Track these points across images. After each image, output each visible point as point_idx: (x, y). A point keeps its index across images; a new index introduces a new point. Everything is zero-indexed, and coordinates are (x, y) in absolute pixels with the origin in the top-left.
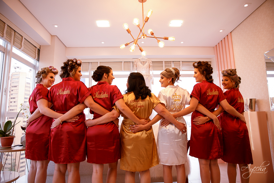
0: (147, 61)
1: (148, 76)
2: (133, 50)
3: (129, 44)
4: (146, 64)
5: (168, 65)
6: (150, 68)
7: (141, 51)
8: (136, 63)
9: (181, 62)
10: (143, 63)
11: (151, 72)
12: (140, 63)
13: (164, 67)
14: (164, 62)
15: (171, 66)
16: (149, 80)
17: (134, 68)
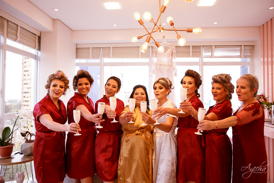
0: (170, 47)
1: (170, 66)
2: (145, 51)
3: (142, 37)
4: (168, 51)
5: (196, 50)
6: (173, 56)
10: (165, 49)
13: (191, 53)
14: (192, 47)
15: (200, 52)
16: (171, 71)
17: (154, 55)
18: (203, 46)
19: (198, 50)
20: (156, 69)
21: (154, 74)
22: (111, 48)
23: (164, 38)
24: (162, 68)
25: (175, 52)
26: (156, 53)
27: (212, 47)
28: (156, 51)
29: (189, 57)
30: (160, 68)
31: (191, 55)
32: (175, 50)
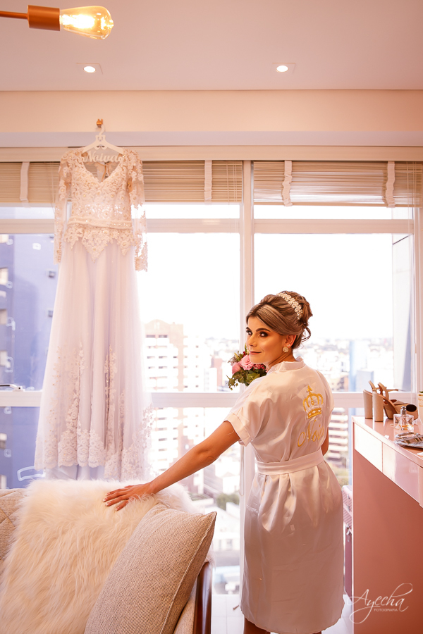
0: (121, 160)
1: (120, 231)
4: (113, 174)
5: (226, 176)
6: (133, 193)
8: (66, 170)
9: (288, 166)
12: (84, 170)
13: (208, 186)
14: (211, 163)
15: (239, 182)
16: (123, 251)
17: (60, 192)
18: (252, 162)
19: (234, 177)
20: (67, 242)
23: (99, 125)
24: (87, 240)
25: (141, 178)
26: (68, 184)
27: (283, 166)
28: (70, 175)
29: (201, 199)
30: (80, 239)
31: (208, 194)
32: (139, 171)
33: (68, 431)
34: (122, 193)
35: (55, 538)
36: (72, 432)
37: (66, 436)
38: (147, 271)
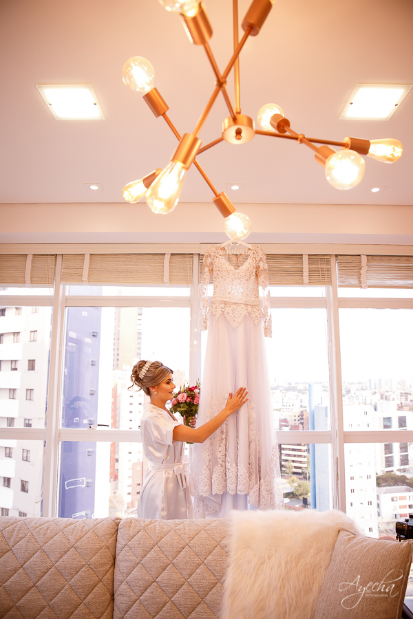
0: (251, 253)
1: (253, 306)
2: (169, 204)
4: (247, 263)
5: (319, 266)
7: (226, 211)
8: (209, 260)
9: (364, 259)
10: (237, 259)
11: (262, 293)
12: (223, 260)
13: (306, 273)
14: (307, 256)
15: (329, 271)
16: (256, 321)
17: (205, 276)
18: (336, 255)
19: (325, 267)
20: (212, 315)
21: (206, 328)
22: (87, 258)
24: (228, 313)
25: (266, 267)
26: (211, 271)
27: (360, 259)
28: (212, 264)
29: (300, 282)
30: (223, 312)
31: (306, 279)
32: (264, 261)
33: (220, 465)
34: (254, 277)
35: (263, 563)
36: (222, 466)
37: (218, 470)
38: (271, 337)
